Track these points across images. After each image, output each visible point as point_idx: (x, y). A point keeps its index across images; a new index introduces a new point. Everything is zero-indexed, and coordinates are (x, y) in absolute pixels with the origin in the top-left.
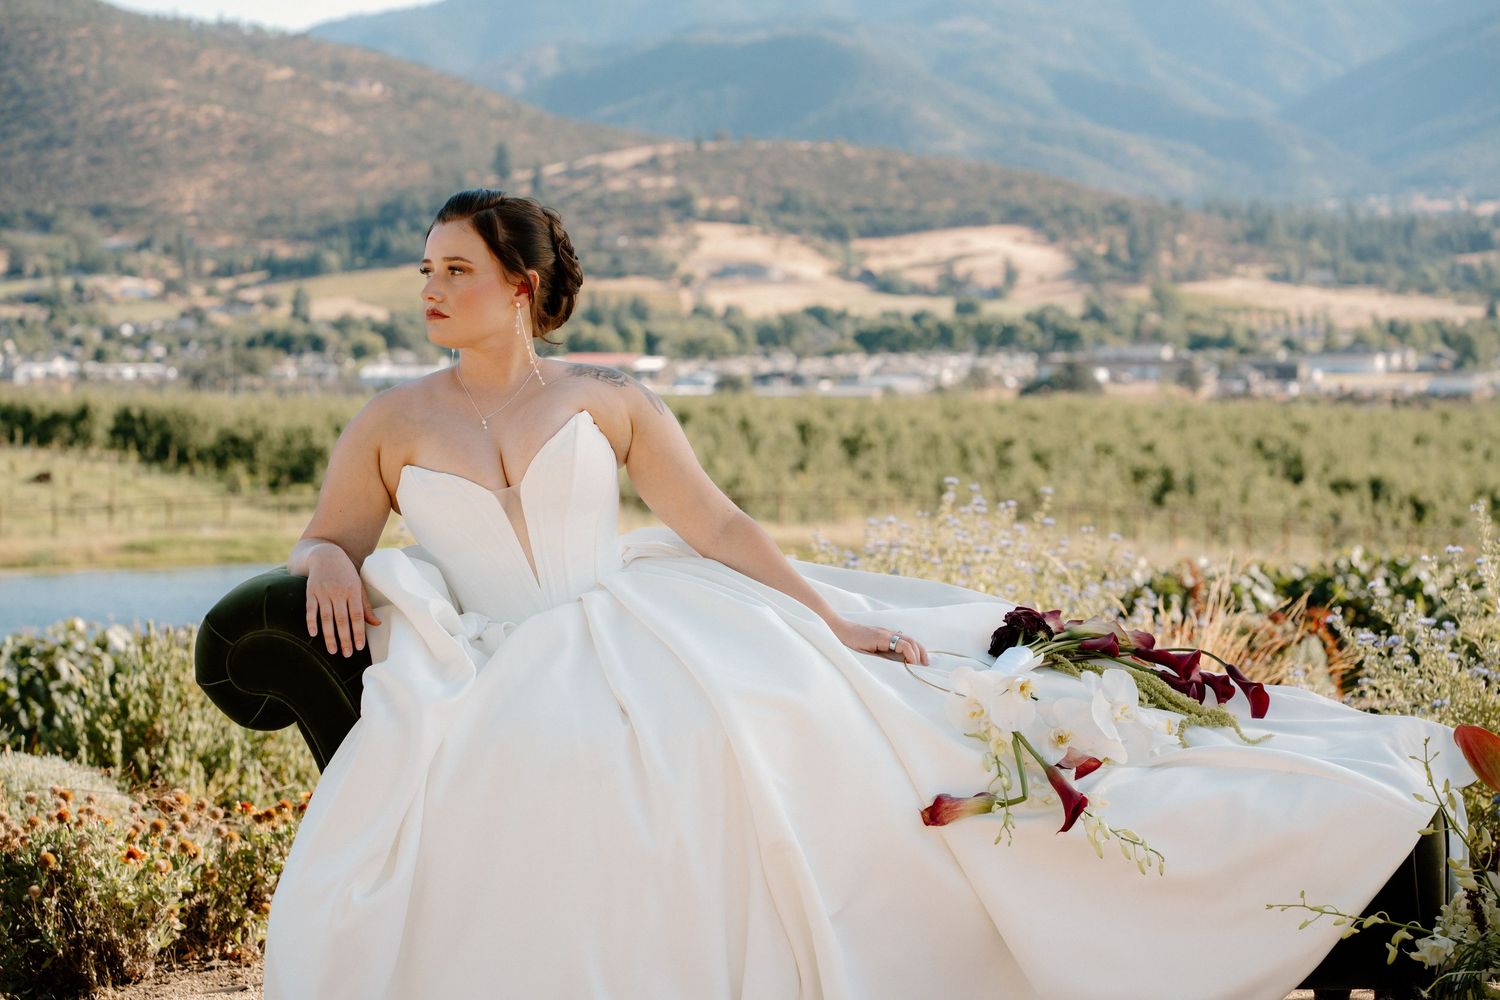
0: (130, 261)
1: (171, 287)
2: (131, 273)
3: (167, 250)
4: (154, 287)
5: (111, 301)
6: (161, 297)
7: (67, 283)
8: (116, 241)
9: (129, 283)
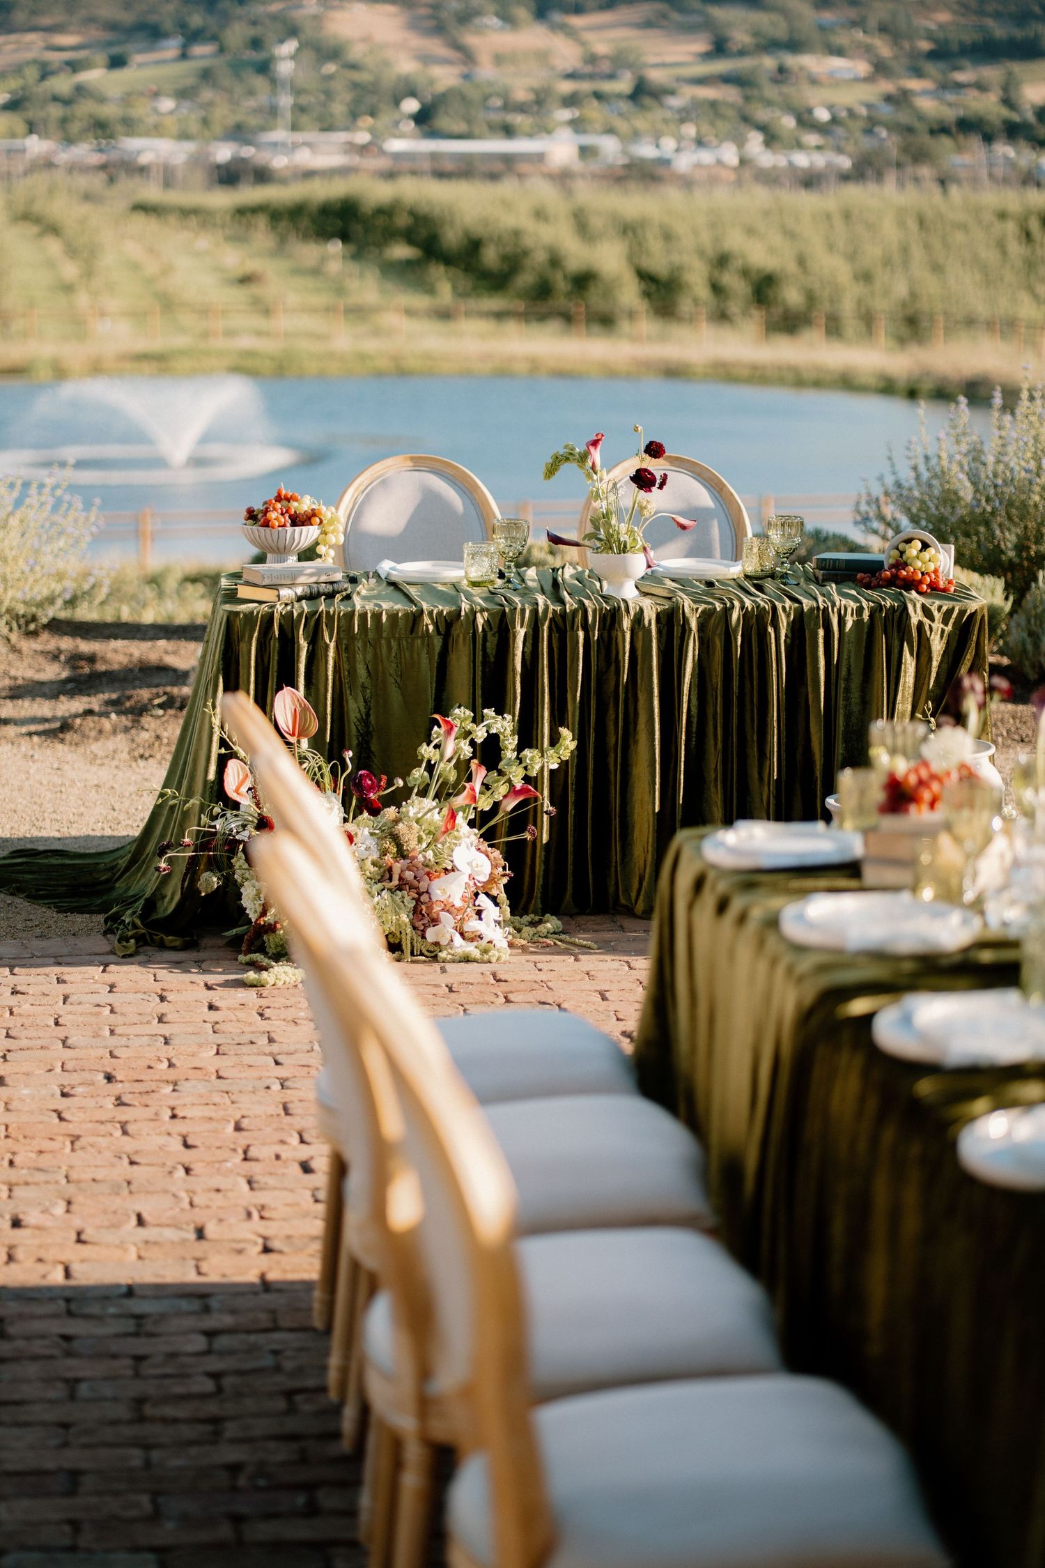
0: (842, 39)
1: (881, 69)
2: (839, 52)
3: (883, 29)
4: (862, 67)
5: (814, 81)
6: (869, 79)
7: (768, 63)
8: (828, 16)
9: (837, 63)
